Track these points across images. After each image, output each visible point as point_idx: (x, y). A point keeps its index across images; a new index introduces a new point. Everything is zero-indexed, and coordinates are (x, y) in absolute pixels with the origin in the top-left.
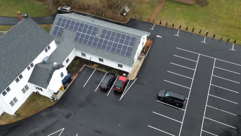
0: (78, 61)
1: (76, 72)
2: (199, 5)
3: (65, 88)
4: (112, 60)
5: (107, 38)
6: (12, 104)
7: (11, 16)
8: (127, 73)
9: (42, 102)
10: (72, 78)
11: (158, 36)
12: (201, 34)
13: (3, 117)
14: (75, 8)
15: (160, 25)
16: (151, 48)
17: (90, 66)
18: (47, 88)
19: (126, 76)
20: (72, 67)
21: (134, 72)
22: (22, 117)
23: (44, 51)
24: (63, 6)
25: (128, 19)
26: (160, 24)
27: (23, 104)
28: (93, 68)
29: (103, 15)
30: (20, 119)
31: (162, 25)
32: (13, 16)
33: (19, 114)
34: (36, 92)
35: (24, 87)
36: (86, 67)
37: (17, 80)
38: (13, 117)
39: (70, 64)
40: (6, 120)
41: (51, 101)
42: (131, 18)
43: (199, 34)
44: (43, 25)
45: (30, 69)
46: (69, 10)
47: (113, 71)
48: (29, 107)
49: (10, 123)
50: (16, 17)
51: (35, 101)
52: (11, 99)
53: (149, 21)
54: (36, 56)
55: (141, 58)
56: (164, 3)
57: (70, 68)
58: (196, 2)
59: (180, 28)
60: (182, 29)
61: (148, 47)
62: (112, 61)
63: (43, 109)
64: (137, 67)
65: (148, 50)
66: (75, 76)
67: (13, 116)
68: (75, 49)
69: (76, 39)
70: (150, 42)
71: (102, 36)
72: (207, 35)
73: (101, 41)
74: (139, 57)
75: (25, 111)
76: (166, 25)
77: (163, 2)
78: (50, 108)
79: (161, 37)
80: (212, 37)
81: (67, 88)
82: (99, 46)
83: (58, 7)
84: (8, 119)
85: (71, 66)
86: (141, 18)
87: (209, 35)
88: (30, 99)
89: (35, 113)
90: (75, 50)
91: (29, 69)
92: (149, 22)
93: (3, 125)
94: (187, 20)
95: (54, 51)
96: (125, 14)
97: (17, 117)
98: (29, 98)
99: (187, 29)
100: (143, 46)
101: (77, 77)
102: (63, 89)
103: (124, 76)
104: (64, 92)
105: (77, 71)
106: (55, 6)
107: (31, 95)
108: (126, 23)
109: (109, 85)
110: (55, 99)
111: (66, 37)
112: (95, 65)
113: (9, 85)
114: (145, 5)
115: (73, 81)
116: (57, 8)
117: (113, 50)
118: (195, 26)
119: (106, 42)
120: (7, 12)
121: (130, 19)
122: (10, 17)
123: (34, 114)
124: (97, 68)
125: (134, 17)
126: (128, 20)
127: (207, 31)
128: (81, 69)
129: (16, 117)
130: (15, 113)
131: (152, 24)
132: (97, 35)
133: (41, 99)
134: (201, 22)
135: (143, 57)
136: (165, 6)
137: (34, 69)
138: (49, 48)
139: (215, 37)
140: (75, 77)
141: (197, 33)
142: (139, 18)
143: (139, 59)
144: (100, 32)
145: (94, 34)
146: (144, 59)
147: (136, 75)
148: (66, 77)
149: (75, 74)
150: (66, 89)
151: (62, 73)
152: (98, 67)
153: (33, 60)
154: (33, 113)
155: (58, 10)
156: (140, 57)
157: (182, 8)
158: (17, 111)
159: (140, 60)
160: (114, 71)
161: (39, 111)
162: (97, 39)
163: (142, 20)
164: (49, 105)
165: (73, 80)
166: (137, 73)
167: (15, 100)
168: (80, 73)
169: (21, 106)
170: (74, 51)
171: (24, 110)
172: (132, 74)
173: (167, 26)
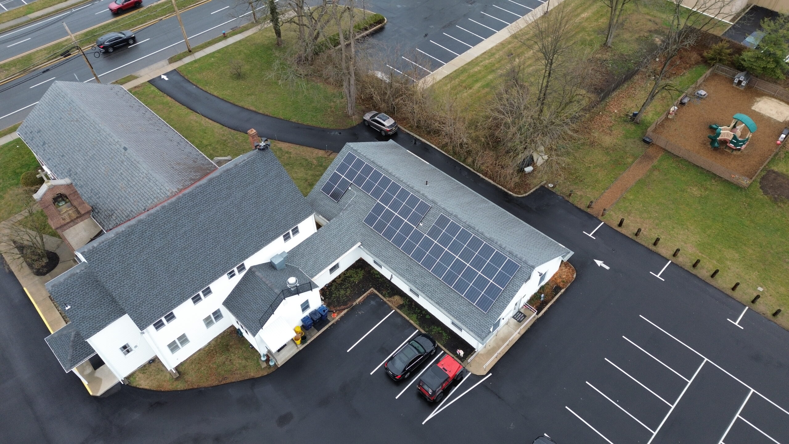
0: (361, 274)
1: (345, 303)
2: (766, 193)
3: (304, 339)
4: (437, 303)
5: (445, 241)
6: (173, 347)
7: (257, 110)
8: (469, 350)
9: (242, 359)
10: (329, 318)
11: (599, 263)
12: (737, 294)
13: (150, 369)
14: (407, 123)
15: (619, 229)
16: (564, 292)
17: (384, 296)
18: (257, 336)
19: (463, 359)
20: (341, 284)
21: (490, 353)
22: (187, 382)
23: (281, 238)
24: (379, 111)
25: (532, 186)
26: (620, 225)
27: (200, 350)
28: (390, 304)
29: (470, 160)
30: (180, 386)
31: (622, 230)
32: (261, 112)
33: (184, 374)
34: (237, 328)
35: (210, 313)
36: (373, 296)
37: (197, 299)
38: (168, 375)
39: (340, 276)
40: (152, 377)
41: (261, 362)
42: (542, 187)
43: (730, 292)
44: (316, 151)
45: (234, 275)
46: (391, 126)
47: (436, 329)
48: (210, 361)
49: (159, 389)
50: (267, 115)
51: (228, 350)
52: (174, 337)
53: (589, 207)
54: (257, 249)
55: (525, 316)
56: (656, 162)
57: (336, 288)
58: (760, 183)
59: (675, 255)
60: (681, 259)
61: (557, 289)
62: (437, 305)
63: (237, 378)
64: (504, 340)
65: (553, 298)
66: (338, 314)
67: (170, 373)
68: (359, 244)
69: (370, 220)
70: (571, 275)
71: (434, 233)
72: (753, 302)
73: (427, 243)
74: (519, 312)
75: (199, 369)
76: (636, 235)
77: (656, 157)
78: (253, 382)
79: (607, 268)
80: (769, 314)
81: (309, 342)
82: (418, 256)
83: (369, 110)
84: (159, 377)
85: (339, 281)
86: (570, 195)
87: (760, 306)
88: (219, 340)
89: (216, 383)
90: (359, 247)
91: (232, 275)
92: (589, 210)
93: (143, 389)
94: (709, 236)
95: (307, 239)
96: (529, 169)
97: (177, 379)
98: (217, 337)
99: (694, 266)
100: (543, 283)
101: (342, 318)
102: (298, 342)
103: (458, 356)
104: (297, 351)
105: (349, 300)
106: (364, 105)
107: (224, 332)
108: (523, 197)
109: (408, 371)
110: (271, 364)
111: (349, 206)
112: (397, 298)
113: (173, 308)
114: (598, 156)
115: (330, 327)
116: (364, 112)
117: (450, 279)
118: (728, 263)
119: (437, 251)
120: (253, 97)
121: (538, 187)
122: (255, 112)
123: (214, 384)
124: (398, 308)
125: (551, 185)
126: (532, 191)
127: (761, 289)
128: (361, 298)
129: (175, 377)
130: (177, 368)
131: (596, 218)
132: (421, 224)
133: (241, 351)
134: (751, 251)
135: (530, 316)
136: (656, 173)
137: (243, 278)
138: (296, 231)
139: (779, 316)
140: (337, 318)
141: (725, 286)
142: (564, 190)
143: (519, 317)
144: (431, 220)
145: (416, 220)
146: (532, 322)
147: (494, 363)
148: (314, 313)
149: (343, 307)
150: (306, 344)
151: (307, 301)
152: (401, 307)
153: (247, 258)
154: (213, 381)
155: (365, 120)
156: (522, 311)
157: (706, 189)
158: (181, 364)
159: (520, 321)
160: (439, 333)
161: (228, 381)
162: (417, 236)
163: (571, 200)
164: (253, 374)
165: (330, 324)
166: (499, 358)
167: (183, 339)
168: (352, 308)
169: (194, 354)
170: (356, 249)
171: (197, 368)
172: (481, 354)
173: (638, 240)
